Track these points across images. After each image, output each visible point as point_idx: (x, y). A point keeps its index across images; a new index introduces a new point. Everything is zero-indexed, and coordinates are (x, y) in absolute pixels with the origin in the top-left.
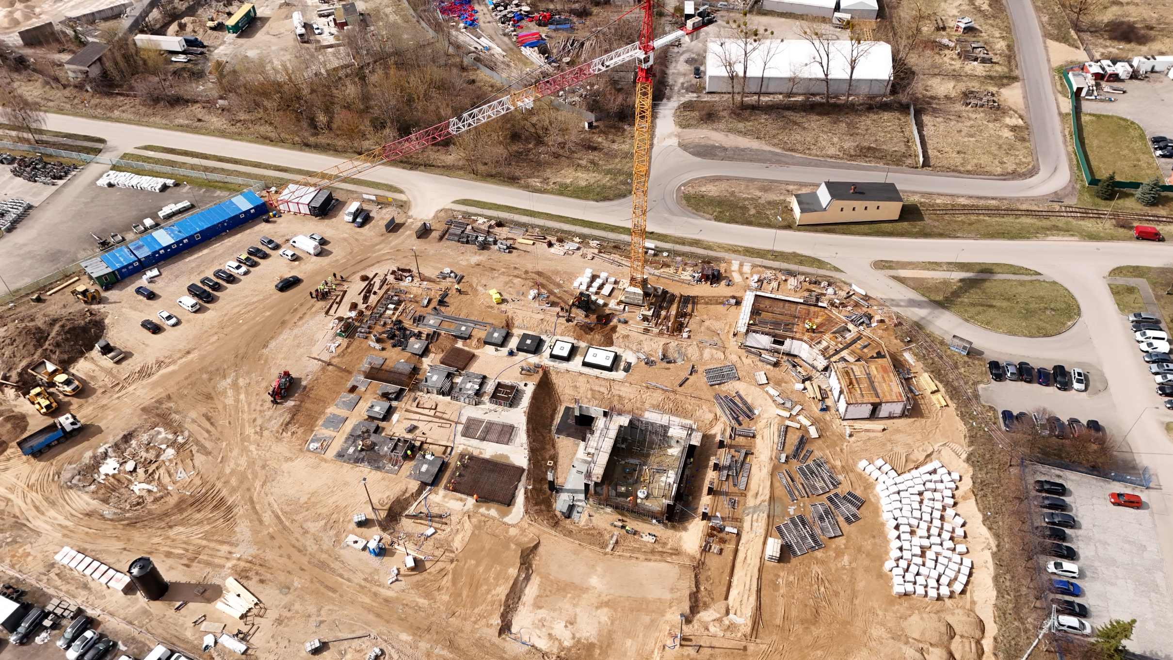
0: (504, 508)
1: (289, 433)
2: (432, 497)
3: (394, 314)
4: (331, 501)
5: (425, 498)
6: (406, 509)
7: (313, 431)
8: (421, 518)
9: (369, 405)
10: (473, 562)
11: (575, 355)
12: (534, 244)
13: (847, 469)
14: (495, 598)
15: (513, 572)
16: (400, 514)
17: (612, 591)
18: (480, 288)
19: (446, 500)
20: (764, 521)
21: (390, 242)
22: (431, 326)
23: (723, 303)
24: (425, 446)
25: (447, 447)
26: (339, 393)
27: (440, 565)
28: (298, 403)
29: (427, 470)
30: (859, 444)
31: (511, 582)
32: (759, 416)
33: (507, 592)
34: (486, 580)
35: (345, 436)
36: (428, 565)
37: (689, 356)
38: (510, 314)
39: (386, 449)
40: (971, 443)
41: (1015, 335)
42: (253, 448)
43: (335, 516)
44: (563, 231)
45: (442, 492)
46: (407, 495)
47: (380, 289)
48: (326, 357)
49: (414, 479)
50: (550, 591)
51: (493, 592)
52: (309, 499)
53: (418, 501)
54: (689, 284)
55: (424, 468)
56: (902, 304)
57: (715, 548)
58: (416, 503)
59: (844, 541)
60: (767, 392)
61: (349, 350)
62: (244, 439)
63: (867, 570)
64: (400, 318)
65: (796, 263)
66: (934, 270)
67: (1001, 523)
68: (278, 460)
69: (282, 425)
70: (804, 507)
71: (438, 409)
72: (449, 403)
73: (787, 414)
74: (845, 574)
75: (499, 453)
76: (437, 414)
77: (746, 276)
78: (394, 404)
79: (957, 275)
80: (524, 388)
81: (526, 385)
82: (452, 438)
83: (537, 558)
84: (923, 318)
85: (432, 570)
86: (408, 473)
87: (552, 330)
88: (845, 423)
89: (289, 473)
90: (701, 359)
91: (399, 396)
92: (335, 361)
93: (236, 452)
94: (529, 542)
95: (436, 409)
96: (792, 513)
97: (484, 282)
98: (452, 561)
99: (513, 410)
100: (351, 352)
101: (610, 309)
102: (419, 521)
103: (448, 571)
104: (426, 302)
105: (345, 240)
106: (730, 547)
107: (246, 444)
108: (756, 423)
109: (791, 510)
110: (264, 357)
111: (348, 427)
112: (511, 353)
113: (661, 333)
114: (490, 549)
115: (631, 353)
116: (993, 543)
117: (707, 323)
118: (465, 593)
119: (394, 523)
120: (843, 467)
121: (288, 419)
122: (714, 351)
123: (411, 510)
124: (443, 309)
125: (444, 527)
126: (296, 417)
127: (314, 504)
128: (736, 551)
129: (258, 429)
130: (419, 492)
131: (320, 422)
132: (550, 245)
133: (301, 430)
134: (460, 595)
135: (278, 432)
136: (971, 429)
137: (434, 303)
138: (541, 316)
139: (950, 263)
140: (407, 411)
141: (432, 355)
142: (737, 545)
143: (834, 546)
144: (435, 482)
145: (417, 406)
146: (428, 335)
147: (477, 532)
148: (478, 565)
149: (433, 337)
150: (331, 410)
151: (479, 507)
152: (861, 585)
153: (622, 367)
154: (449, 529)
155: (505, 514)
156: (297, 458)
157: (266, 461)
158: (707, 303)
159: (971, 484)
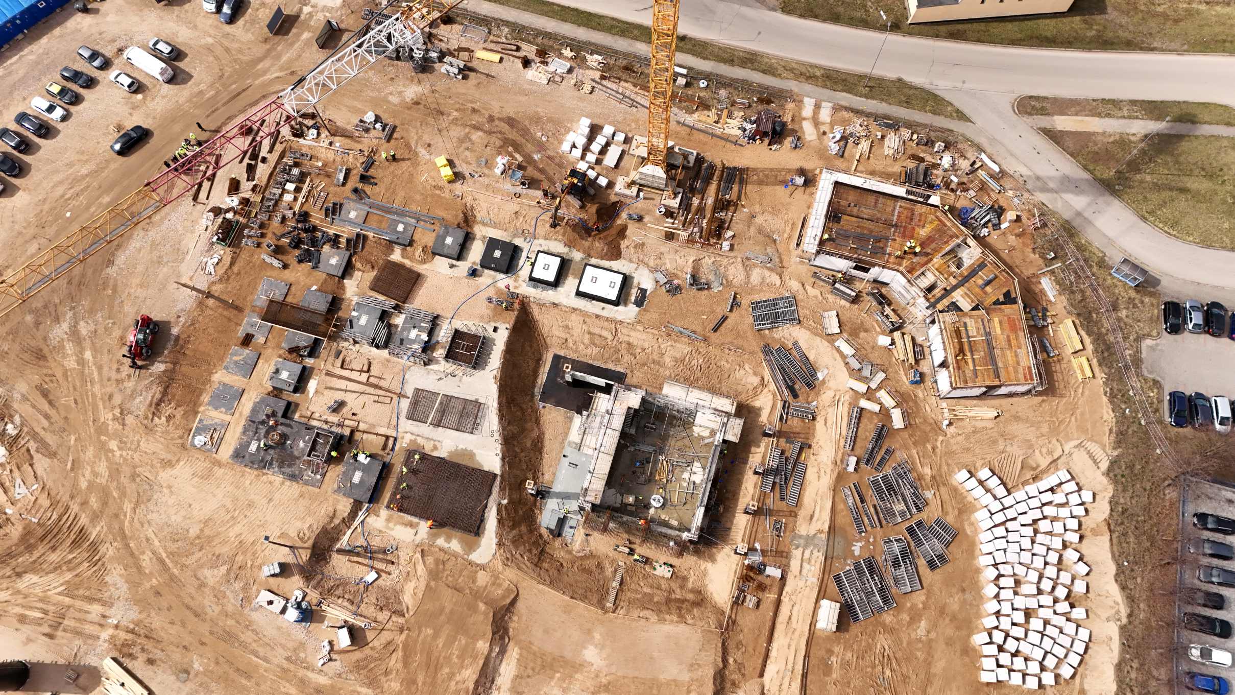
0: (470, 537)
1: (163, 419)
2: (371, 520)
3: (296, 199)
4: (232, 534)
5: (362, 522)
6: (338, 540)
7: (196, 413)
8: (358, 555)
9: (272, 369)
10: (430, 631)
11: (566, 276)
12: (501, 60)
13: (938, 481)
14: (461, 686)
15: (483, 646)
16: (329, 549)
17: (613, 669)
18: (422, 151)
19: (391, 525)
20: (818, 565)
21: (279, 57)
22: (351, 222)
23: (785, 183)
24: (358, 436)
25: (387, 437)
26: (227, 346)
27: (386, 636)
28: (170, 366)
29: (362, 481)
30: (960, 438)
31: (481, 662)
32: (824, 381)
33: (475, 677)
34: (448, 659)
35: (243, 422)
36: (370, 635)
37: (731, 277)
38: (469, 200)
39: (301, 444)
40: (1118, 444)
41: (1209, 246)
42: (113, 445)
43: (240, 558)
44: (547, 35)
45: (384, 513)
46: (337, 521)
47: (270, 151)
48: (203, 285)
49: (344, 495)
50: (533, 669)
51: (458, 678)
52: (202, 530)
53: (353, 528)
54: (736, 143)
55: (357, 477)
56: (1051, 185)
57: (751, 601)
58: (350, 532)
59: (923, 598)
60: (838, 350)
61: (235, 269)
62: (101, 429)
63: (949, 643)
64: (305, 209)
65: (900, 104)
66: (1108, 115)
67: (1139, 580)
68: (152, 466)
69: (150, 405)
70: (874, 544)
71: (372, 372)
72: (388, 361)
73: (862, 388)
74: (918, 650)
75: (461, 446)
76: (372, 380)
77: (823, 128)
78: (309, 362)
79: (1141, 127)
80: (493, 335)
81: (495, 329)
82: (394, 422)
83: (515, 618)
84: (1079, 214)
85: (376, 643)
86: (336, 486)
87: (532, 230)
88: (944, 404)
89: (169, 487)
90: (747, 283)
91: (313, 350)
92: (217, 289)
93: (90, 453)
94: (504, 597)
95: (368, 371)
96: (857, 553)
97: (426, 138)
98: (401, 630)
99: (479, 374)
100: (239, 274)
101: (616, 194)
102: (356, 559)
103: (398, 646)
104: (341, 177)
105: (209, 49)
106: (770, 597)
107: (103, 438)
108: (818, 394)
109: (857, 549)
110: (111, 283)
111: (246, 406)
112: (473, 273)
113: (691, 241)
114: (452, 611)
115: (646, 271)
116: (1124, 611)
117: (759, 220)
118: (420, 679)
119: (322, 563)
120: (933, 477)
121: (158, 396)
122: (767, 273)
123: (344, 542)
124: (368, 189)
125: (390, 568)
126: (169, 390)
127: (210, 539)
128: (778, 603)
129: (117, 412)
130: (353, 514)
131: (206, 398)
132: (526, 63)
133: (179, 413)
134: (414, 682)
135: (146, 418)
136: (1122, 419)
137: (354, 182)
138: (513, 206)
139: (1133, 102)
140: (328, 374)
141: (357, 274)
142: (780, 594)
143: (909, 605)
144: (374, 497)
145: (342, 367)
146: (348, 241)
147: (433, 584)
148: (436, 636)
149: (356, 243)
150: (220, 376)
151: (435, 536)
152: (939, 666)
153: (633, 298)
154: (397, 572)
155: (471, 547)
156: (178, 461)
157: (135, 467)
158: (760, 183)
159: (1108, 512)
